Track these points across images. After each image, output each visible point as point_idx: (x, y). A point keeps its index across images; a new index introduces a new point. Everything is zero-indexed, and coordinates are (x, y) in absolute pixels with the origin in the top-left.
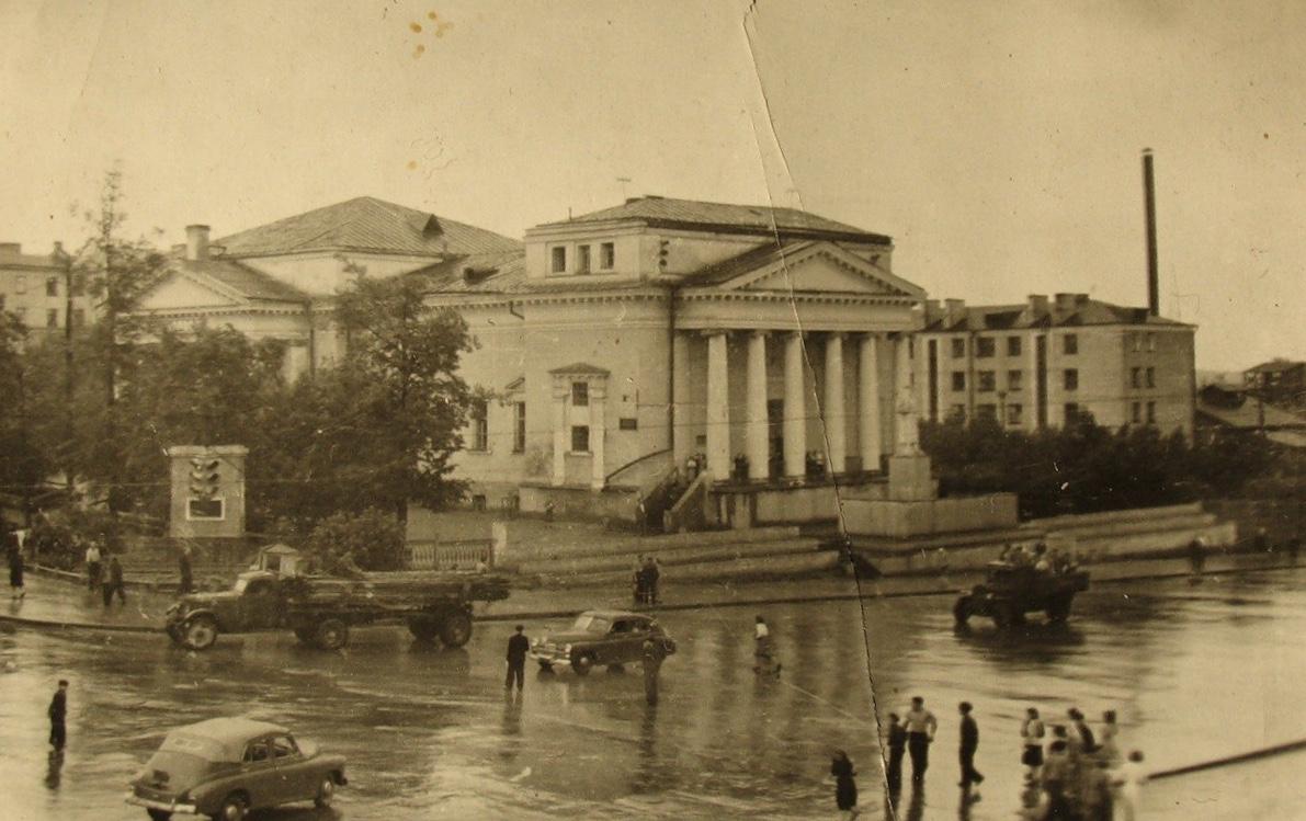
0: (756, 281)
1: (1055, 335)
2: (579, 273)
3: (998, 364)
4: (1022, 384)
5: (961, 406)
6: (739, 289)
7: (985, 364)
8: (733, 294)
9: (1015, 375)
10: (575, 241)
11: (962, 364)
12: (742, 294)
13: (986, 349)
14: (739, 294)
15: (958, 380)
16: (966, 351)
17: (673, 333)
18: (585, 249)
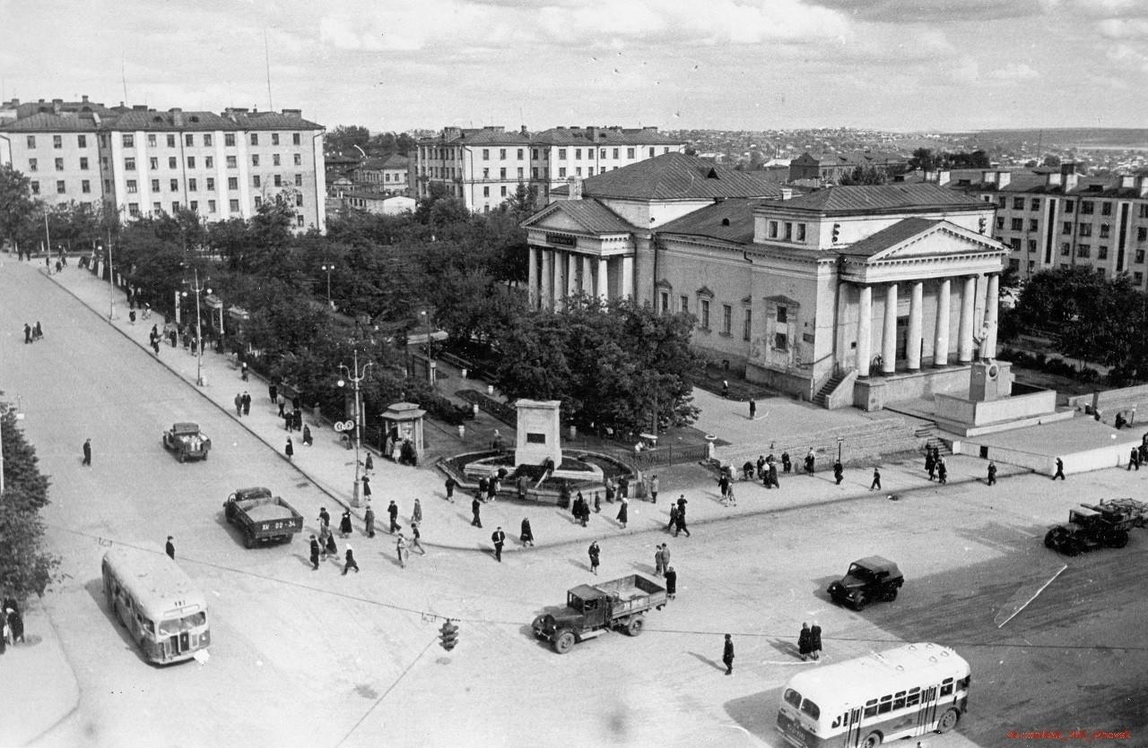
0: (893, 252)
1: (1135, 204)
2: (784, 241)
3: (1095, 219)
4: (1110, 233)
5: (1068, 245)
6: (882, 259)
7: (1087, 219)
8: (877, 263)
9: (1105, 228)
10: (784, 220)
11: (1070, 218)
12: (883, 262)
13: (1088, 209)
14: (881, 262)
15: (1067, 228)
16: (1074, 210)
17: (840, 282)
18: (789, 226)
